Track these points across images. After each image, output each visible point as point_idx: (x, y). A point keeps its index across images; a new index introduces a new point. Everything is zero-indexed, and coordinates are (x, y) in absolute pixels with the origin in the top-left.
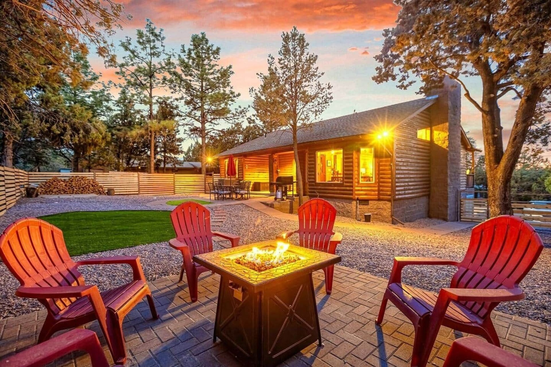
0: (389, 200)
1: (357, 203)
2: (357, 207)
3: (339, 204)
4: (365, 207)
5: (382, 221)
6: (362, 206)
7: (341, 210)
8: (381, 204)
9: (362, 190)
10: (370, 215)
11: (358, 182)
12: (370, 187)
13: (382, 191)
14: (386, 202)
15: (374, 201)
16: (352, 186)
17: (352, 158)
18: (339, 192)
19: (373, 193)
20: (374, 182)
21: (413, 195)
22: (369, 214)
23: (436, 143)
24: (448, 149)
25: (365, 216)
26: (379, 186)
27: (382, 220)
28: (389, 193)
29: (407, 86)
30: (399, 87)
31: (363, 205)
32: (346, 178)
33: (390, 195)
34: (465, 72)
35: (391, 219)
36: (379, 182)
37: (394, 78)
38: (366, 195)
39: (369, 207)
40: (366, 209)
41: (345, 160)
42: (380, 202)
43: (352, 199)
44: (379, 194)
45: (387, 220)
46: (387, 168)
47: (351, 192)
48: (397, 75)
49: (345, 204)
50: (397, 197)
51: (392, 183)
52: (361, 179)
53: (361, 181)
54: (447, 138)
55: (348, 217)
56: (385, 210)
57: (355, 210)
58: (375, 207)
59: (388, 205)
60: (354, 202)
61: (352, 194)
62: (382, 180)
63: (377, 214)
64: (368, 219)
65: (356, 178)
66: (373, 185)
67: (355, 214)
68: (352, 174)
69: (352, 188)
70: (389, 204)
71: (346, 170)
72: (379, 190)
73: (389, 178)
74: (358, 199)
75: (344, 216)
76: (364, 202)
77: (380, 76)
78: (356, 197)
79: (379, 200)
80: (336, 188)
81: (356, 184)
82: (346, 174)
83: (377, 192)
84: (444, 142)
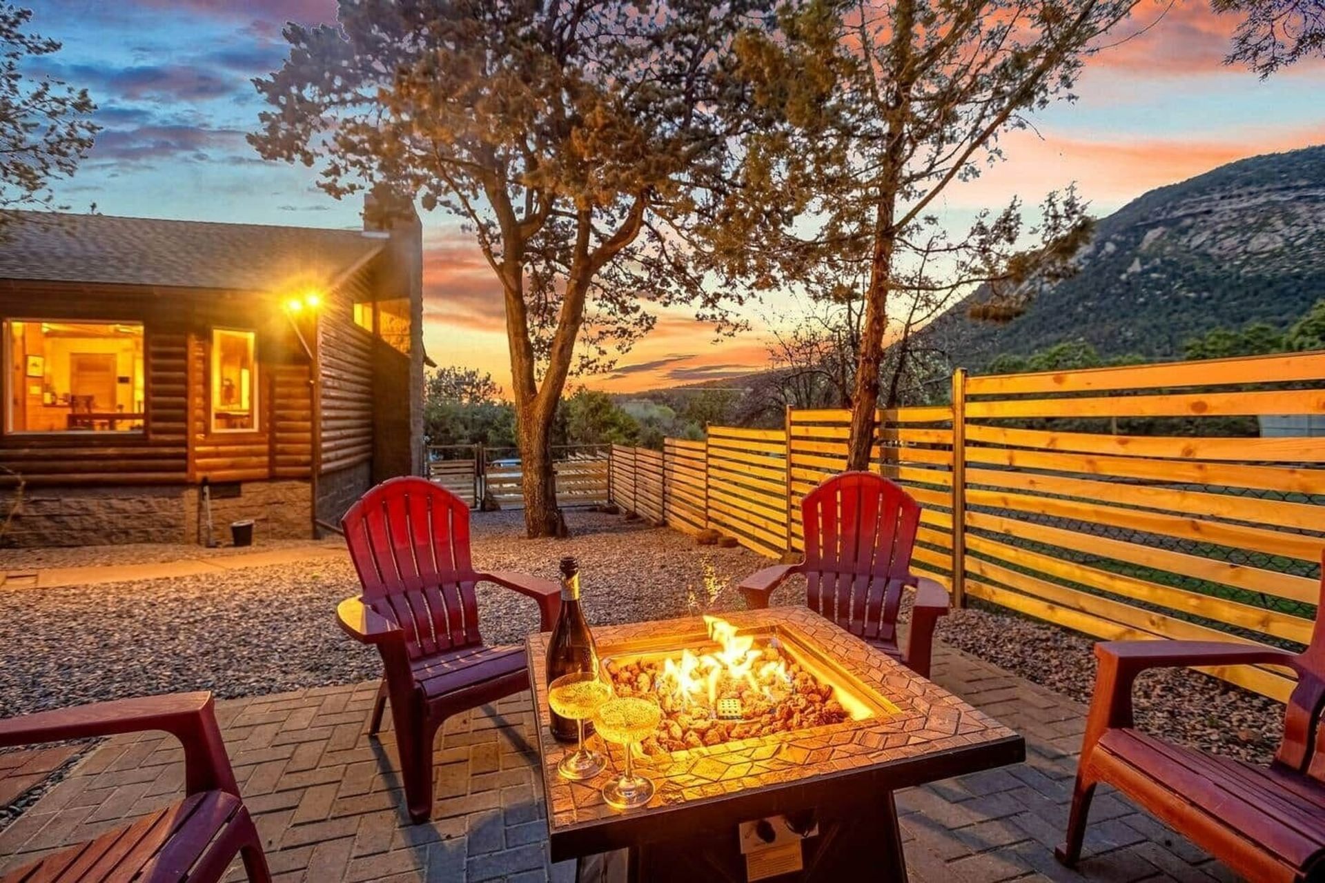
0: (304, 478)
1: (202, 495)
2: (200, 508)
3: (127, 505)
4: (229, 503)
5: (283, 537)
6: (218, 503)
7: (135, 523)
8: (280, 490)
9: (218, 455)
10: (250, 527)
11: (206, 430)
12: (245, 444)
13: (283, 452)
14: (296, 483)
15: (257, 484)
16: (184, 444)
17: (184, 356)
18: (123, 463)
19: (255, 460)
20: (256, 429)
21: (347, 461)
22: (246, 522)
23: (385, 339)
24: (409, 356)
25: (235, 530)
26: (273, 441)
27: (284, 533)
28: (304, 458)
29: (343, 191)
30: (324, 186)
31: (223, 497)
32: (157, 419)
33: (306, 464)
34: (446, 204)
35: (309, 527)
36: (273, 429)
37: (308, 160)
38: (232, 467)
39: (241, 501)
40: (235, 512)
41: (153, 361)
42: (274, 485)
43: (184, 484)
44: (272, 464)
45: (298, 530)
46: (298, 391)
47: (183, 462)
48: (317, 155)
49: (152, 501)
50: (324, 467)
51: (313, 430)
52: (213, 420)
53: (216, 428)
54: (408, 332)
55: (169, 540)
56: (293, 504)
57: (193, 516)
58: (261, 499)
59: (300, 491)
60: (193, 493)
61: (184, 469)
62: (281, 424)
63: (265, 520)
64: (242, 537)
65: (198, 419)
66: (253, 439)
67: (193, 529)
68: (185, 407)
69: (183, 450)
70: (304, 489)
71: (158, 393)
72: (272, 453)
73: (304, 419)
74: (205, 482)
75: (148, 541)
76: (228, 488)
77: (272, 139)
78: (199, 475)
79: (273, 478)
80: (110, 451)
81: (200, 437)
82: (156, 406)
83: (265, 459)
84: (402, 341)
